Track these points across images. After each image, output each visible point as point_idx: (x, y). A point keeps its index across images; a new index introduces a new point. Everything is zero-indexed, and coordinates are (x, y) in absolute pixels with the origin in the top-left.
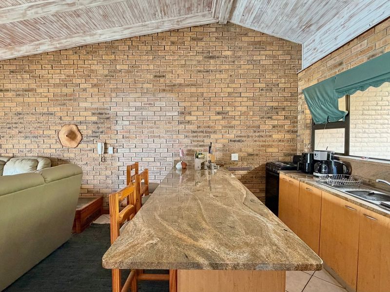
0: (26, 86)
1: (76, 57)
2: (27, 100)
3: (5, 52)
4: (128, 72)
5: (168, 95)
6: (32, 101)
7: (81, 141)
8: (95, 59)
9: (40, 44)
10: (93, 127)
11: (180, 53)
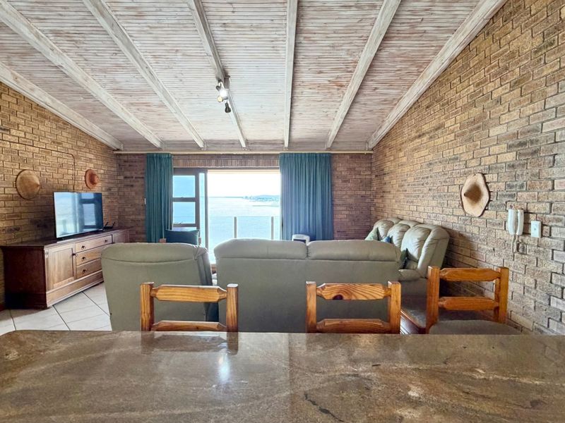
0: (437, 122)
1: (488, 42)
2: (436, 142)
6: (441, 143)
7: (487, 205)
10: (508, 176)
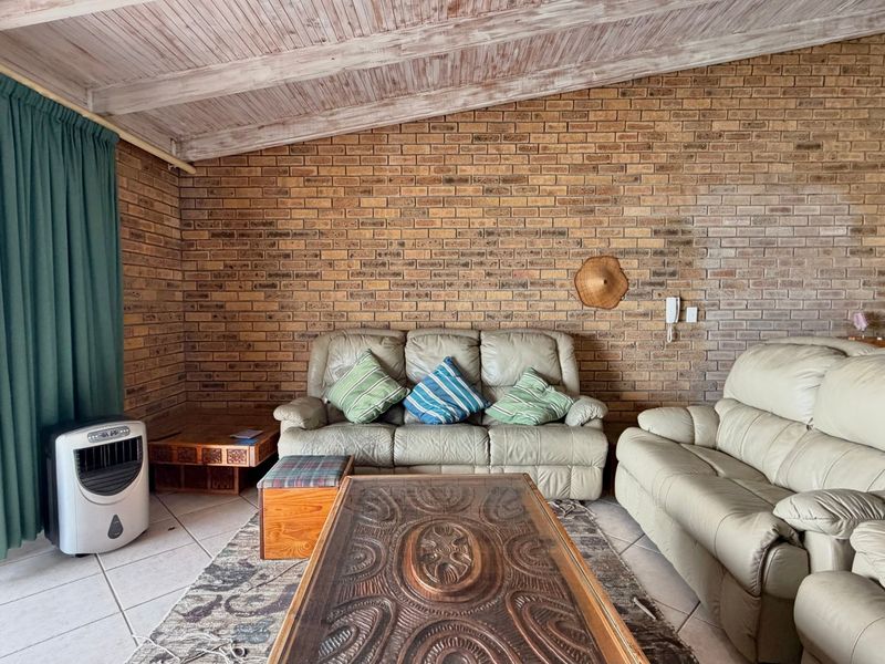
0: (507, 170)
1: (623, 104)
2: (507, 201)
3: (475, 94)
4: (739, 136)
5: (826, 190)
6: (519, 205)
7: (624, 294)
8: (666, 107)
9: (554, 74)
10: (655, 263)
11: (861, 92)
